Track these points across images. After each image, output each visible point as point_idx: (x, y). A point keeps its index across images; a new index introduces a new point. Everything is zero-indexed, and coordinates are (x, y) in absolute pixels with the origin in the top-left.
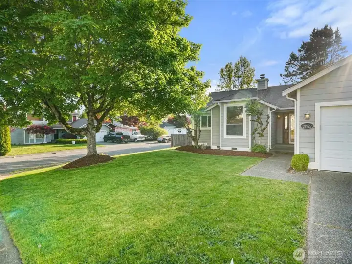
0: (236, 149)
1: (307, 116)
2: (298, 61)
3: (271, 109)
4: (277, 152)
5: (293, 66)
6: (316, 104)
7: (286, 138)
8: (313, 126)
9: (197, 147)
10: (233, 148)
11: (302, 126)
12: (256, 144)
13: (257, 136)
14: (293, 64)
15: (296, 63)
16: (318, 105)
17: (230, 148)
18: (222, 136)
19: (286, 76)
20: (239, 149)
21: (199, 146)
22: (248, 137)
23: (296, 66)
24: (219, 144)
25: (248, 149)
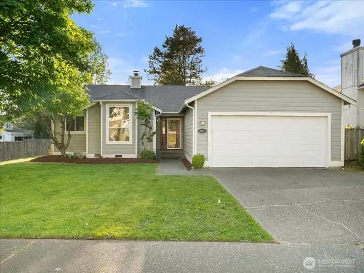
0: (121, 156)
1: (203, 123)
2: (162, 57)
3: (157, 112)
4: (162, 158)
5: (157, 62)
6: (209, 113)
7: (164, 143)
8: (206, 131)
9: (65, 156)
10: (116, 156)
11: (199, 131)
12: (145, 150)
13: (145, 140)
14: (157, 59)
15: (160, 59)
16: (210, 114)
17: (113, 156)
18: (104, 142)
19: (151, 73)
20: (124, 156)
21: (67, 155)
22: (134, 142)
23: (160, 62)
24: (100, 151)
25: (135, 156)
